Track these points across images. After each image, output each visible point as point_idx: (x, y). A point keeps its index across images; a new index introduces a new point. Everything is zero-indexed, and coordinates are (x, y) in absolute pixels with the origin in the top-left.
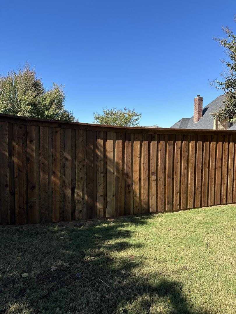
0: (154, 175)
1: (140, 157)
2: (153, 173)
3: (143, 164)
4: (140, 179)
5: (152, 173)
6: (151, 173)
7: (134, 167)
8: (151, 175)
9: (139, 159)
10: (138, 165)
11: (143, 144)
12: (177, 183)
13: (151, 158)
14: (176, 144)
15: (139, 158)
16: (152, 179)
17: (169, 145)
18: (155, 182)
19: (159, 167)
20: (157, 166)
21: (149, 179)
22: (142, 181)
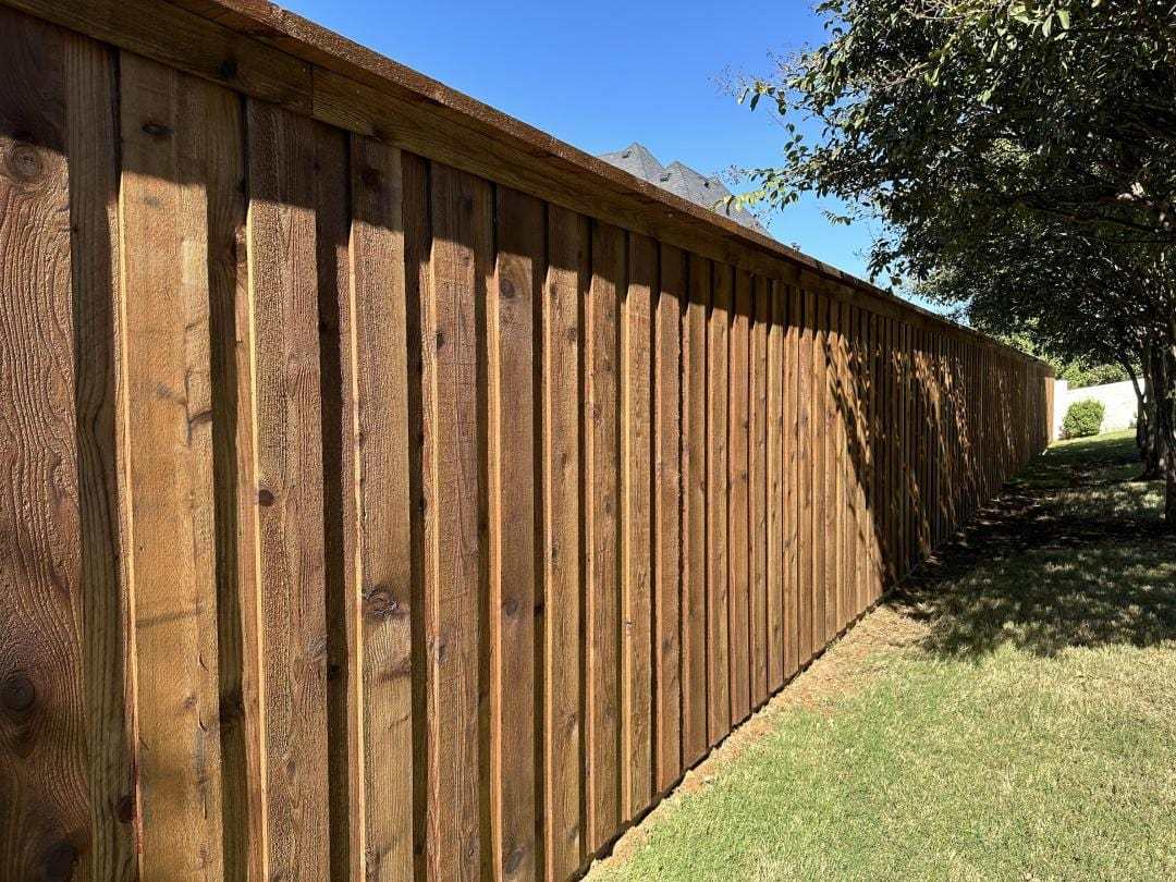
0: (393, 614)
1: (223, 413)
2: (378, 590)
3: (266, 498)
4: (231, 711)
5: (372, 593)
6: (356, 595)
7: (129, 563)
8: (356, 624)
9: (206, 431)
10: (194, 529)
11: (249, 235)
12: (562, 644)
13: (354, 422)
14: (553, 291)
15: (201, 417)
16: (366, 672)
17: (507, 291)
18: (405, 686)
19: (433, 517)
20: (418, 504)
21: (336, 674)
22: (258, 728)
